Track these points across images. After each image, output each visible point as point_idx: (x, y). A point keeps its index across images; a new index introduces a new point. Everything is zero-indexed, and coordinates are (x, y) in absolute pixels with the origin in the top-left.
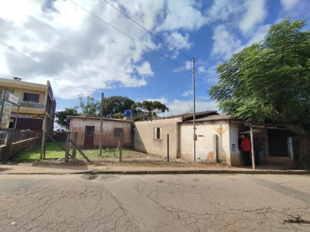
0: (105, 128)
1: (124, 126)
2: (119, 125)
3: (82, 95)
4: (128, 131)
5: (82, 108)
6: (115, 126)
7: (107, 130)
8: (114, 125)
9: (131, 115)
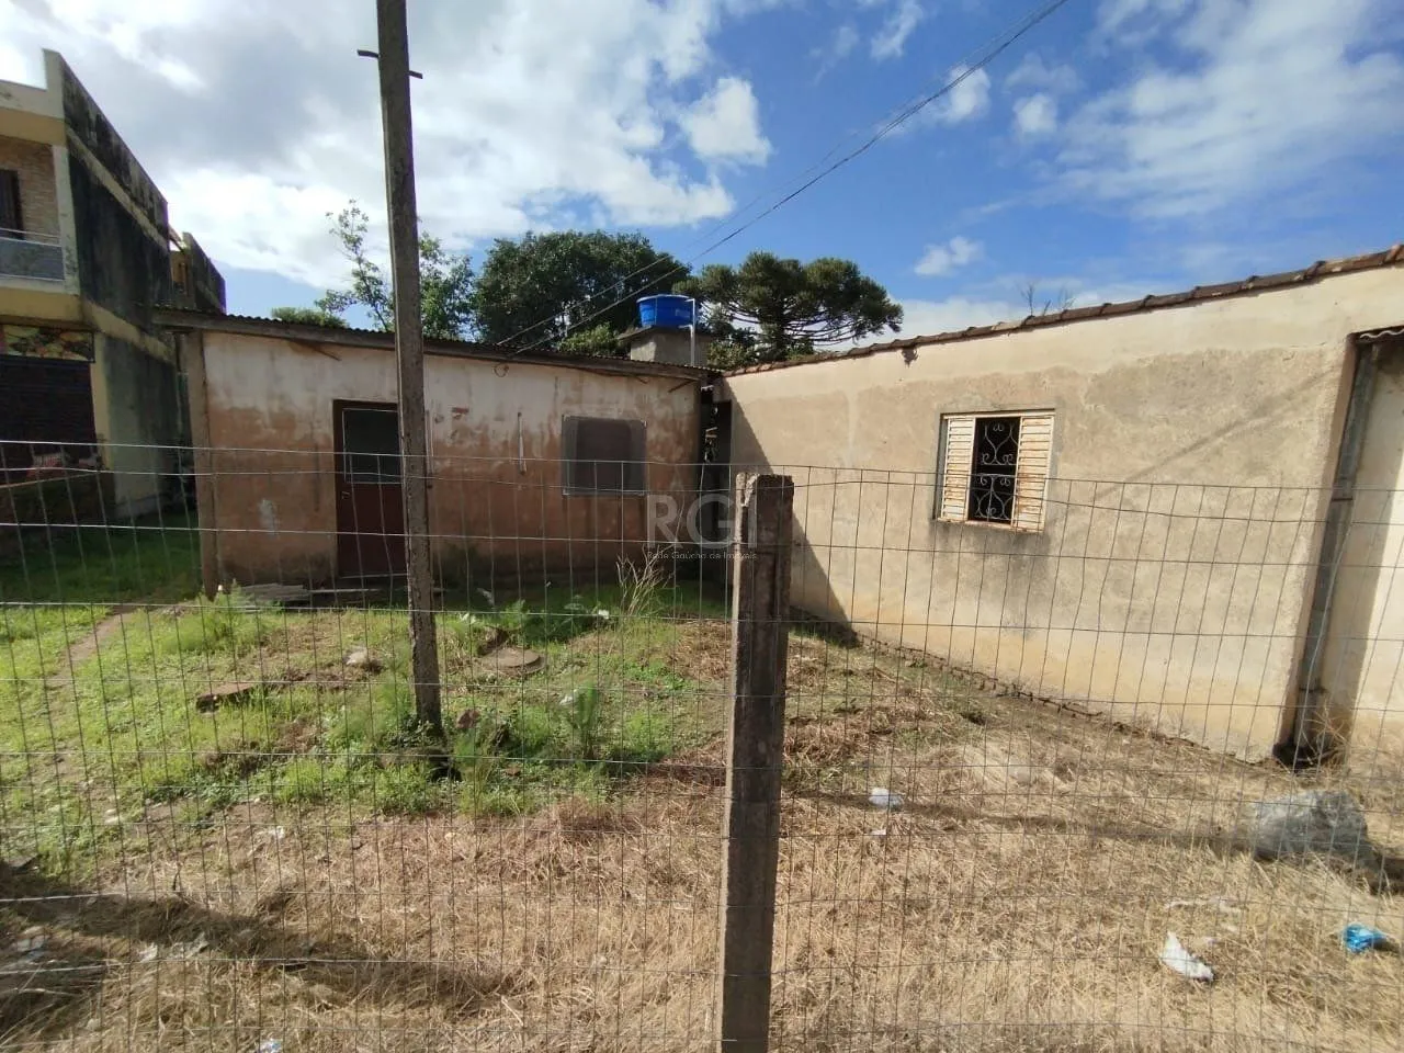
0: (500, 418)
1: (641, 406)
2: (608, 400)
3: (359, 217)
4: (679, 443)
5: (369, 308)
6: (579, 402)
7: (517, 435)
8: (567, 401)
9: (692, 328)
